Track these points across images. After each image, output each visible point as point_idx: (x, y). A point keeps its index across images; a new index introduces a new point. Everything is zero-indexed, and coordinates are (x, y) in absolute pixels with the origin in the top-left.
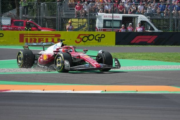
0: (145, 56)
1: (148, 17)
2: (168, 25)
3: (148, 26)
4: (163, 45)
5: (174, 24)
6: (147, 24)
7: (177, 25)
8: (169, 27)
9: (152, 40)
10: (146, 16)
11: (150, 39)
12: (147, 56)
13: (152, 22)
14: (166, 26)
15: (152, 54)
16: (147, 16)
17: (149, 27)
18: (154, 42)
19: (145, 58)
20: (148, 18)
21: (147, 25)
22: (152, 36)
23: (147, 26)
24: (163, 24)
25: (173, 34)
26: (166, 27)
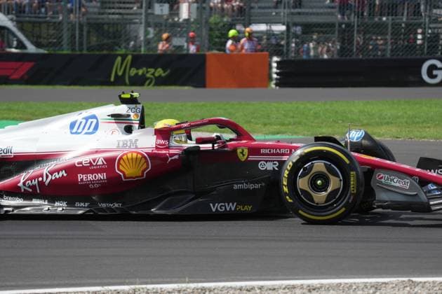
0: (5, 110)
1: (10, 16)
2: (60, 37)
3: (11, 37)
4: (48, 83)
5: (73, 36)
6: (8, 33)
7: (80, 38)
8: (62, 41)
9: (22, 73)
10: (4, 14)
11: (17, 69)
12: (10, 109)
13: (21, 29)
14: (54, 39)
15: (22, 106)
16: (8, 14)
17: (13, 41)
18: (26, 77)
19: (5, 116)
20: (12, 20)
21: (8, 35)
22: (20, 63)
23: (8, 38)
24: (48, 35)
25: (70, 59)
26: (55, 41)
